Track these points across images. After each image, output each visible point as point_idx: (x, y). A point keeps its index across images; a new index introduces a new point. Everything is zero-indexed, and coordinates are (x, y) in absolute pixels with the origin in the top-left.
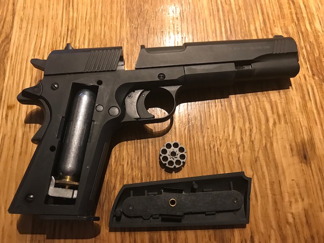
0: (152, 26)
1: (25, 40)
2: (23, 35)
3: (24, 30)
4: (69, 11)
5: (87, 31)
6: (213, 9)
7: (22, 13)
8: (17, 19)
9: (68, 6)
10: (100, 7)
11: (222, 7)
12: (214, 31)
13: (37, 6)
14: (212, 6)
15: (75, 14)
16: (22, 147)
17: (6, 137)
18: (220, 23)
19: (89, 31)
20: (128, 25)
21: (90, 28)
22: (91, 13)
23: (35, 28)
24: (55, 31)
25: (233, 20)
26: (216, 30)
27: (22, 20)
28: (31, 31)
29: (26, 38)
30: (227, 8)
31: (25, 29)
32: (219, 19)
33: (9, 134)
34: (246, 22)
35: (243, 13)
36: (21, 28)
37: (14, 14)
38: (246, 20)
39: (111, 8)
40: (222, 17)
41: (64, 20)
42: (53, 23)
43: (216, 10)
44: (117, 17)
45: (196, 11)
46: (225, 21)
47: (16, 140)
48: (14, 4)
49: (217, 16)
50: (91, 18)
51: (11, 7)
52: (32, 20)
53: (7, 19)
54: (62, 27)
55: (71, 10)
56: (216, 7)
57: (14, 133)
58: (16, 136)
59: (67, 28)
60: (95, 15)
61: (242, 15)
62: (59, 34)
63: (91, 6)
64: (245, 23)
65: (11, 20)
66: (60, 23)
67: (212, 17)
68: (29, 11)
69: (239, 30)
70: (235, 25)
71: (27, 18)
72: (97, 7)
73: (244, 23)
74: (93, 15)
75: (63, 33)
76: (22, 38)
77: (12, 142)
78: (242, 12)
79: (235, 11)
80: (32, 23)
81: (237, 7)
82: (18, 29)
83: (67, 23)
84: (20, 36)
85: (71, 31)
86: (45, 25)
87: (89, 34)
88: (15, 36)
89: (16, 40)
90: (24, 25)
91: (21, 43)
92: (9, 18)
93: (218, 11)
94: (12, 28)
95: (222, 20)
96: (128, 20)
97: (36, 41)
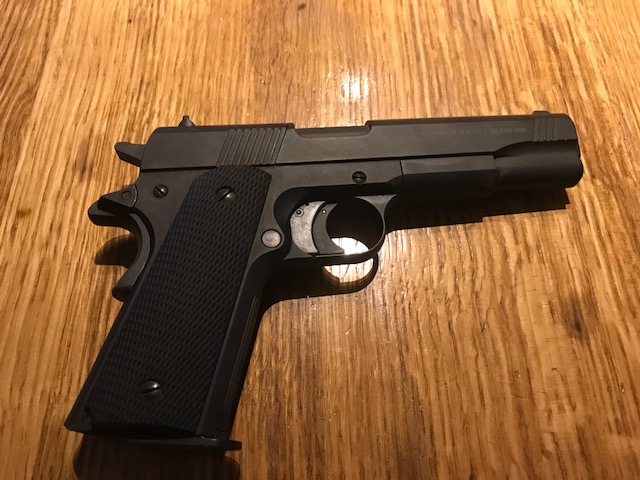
0: (295, 81)
1: (62, 97)
2: (59, 89)
3: (62, 79)
4: (147, 51)
5: (177, 84)
6: (408, 56)
7: (61, 50)
8: (51, 60)
9: (145, 42)
10: (203, 47)
11: (426, 53)
12: (410, 93)
13: (90, 41)
14: (407, 51)
15: (157, 56)
16: (36, 286)
17: (9, 266)
18: (421, 81)
19: (181, 85)
20: (252, 78)
21: (182, 82)
22: (186, 56)
23: (83, 78)
24: (117, 84)
25: (446, 75)
26: (413, 93)
27: (59, 63)
28: (74, 82)
29: (65, 92)
30: (434, 55)
31: (64, 78)
32: (420, 74)
33: (14, 261)
34: (469, 80)
35: (463, 64)
36: (56, 77)
37: (46, 52)
38: (468, 76)
39: (224, 48)
40: (424, 70)
41: (136, 65)
42: (116, 70)
43: (415, 59)
44: (232, 64)
45: (378, 58)
46: (430, 78)
47: (28, 273)
48: (47, 35)
49: (415, 67)
50: (185, 64)
51: (41, 40)
52: (79, 63)
53: (33, 60)
54: (131, 76)
55: (151, 49)
56: (414, 54)
57: (23, 261)
58: (27, 266)
59: (140, 79)
60: (193, 59)
61: (463, 69)
62: (124, 88)
63: (187, 43)
64: (467, 82)
65: (40, 62)
66: (129, 71)
67: (406, 69)
68: (74, 48)
69: (456, 92)
70: (449, 85)
71: (69, 60)
72: (198, 45)
73: (464, 82)
74: (189, 58)
75: (132, 87)
76: (57, 93)
77: (19, 278)
78: (461, 63)
79: (448, 61)
80: (77, 69)
81: (453, 55)
82: (51, 77)
83: (141, 70)
84: (54, 89)
85: (148, 84)
86: (101, 72)
87: (180, 91)
88: (45, 89)
89: (46, 96)
90: (64, 71)
91: (53, 103)
92: (37, 58)
93: (418, 59)
94: (40, 75)
95: (425, 75)
96: (253, 69)
97: (82, 100)
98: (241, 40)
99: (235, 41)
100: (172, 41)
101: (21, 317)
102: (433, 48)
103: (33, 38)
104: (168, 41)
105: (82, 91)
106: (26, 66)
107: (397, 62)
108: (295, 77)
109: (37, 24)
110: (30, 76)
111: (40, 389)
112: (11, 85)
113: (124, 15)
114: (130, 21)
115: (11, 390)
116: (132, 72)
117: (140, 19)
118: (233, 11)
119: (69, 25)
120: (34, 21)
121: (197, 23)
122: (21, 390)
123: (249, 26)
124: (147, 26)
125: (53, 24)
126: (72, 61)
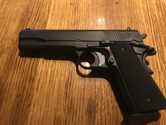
98: (101, 11)
99: (99, 12)
100: (82, 10)
101: (47, 86)
102: (154, 17)
103: (45, 8)
104: (81, 10)
105: (59, 23)
106: (44, 15)
107: (144, 20)
108: (116, 23)
109: (46, 4)
110: (45, 19)
111: (53, 107)
112: (40, 20)
113: (69, 2)
114: (71, 4)
115: (45, 106)
116: (72, 19)
117: (73, 4)
118: (98, 3)
119: (55, 5)
120: (45, 3)
121: (89, 6)
122: (48, 107)
123: (103, 8)
124: (75, 6)
125: (50, 4)
126: (56, 15)
